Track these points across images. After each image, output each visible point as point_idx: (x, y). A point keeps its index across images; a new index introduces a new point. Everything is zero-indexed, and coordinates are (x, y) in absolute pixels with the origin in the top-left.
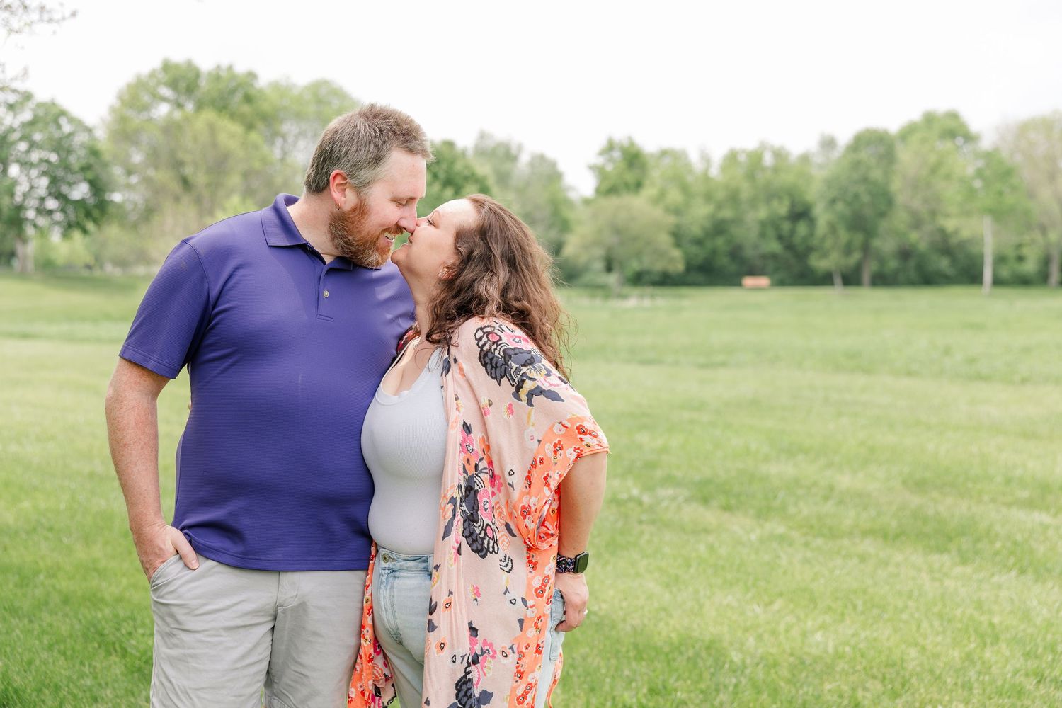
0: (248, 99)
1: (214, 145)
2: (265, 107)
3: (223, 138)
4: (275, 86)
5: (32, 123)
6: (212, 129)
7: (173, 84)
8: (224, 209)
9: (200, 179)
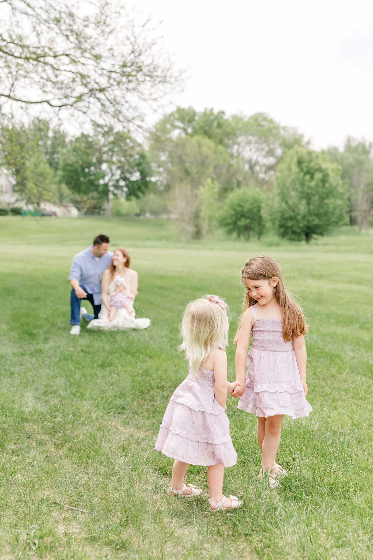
0: (219, 126)
1: (200, 153)
2: (229, 130)
3: (204, 149)
4: (235, 117)
5: (113, 143)
6: (200, 145)
7: (182, 119)
8: (204, 186)
9: (193, 170)
